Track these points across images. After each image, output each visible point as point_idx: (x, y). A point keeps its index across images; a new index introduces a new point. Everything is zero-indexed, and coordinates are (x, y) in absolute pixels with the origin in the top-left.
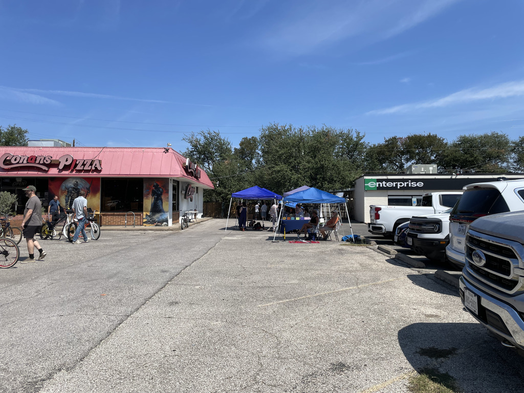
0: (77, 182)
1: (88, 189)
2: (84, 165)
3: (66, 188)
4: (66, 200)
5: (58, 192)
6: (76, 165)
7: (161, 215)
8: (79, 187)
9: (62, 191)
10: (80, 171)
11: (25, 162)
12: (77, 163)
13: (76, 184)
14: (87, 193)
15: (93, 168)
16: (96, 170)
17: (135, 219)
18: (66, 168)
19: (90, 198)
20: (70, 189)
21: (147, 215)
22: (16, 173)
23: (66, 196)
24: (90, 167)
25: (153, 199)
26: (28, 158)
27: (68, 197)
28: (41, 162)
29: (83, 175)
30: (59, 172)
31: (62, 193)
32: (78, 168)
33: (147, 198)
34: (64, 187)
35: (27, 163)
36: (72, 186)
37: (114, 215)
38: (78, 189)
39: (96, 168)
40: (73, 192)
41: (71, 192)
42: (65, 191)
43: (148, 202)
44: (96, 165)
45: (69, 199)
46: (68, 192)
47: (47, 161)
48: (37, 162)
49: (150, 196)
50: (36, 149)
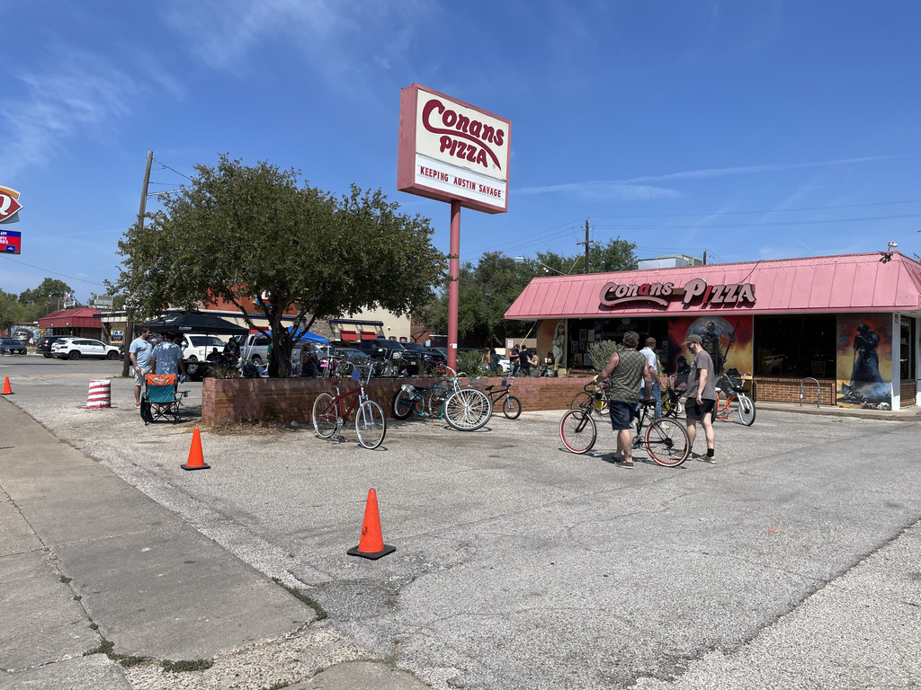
0: (713, 324)
1: (731, 336)
2: (724, 294)
6: (712, 295)
7: (875, 388)
11: (635, 294)
12: (713, 291)
13: (712, 328)
14: (731, 342)
15: (741, 300)
16: (746, 302)
17: (819, 391)
18: (696, 300)
19: (735, 352)
20: (702, 335)
21: (844, 386)
22: (622, 311)
24: (736, 297)
25: (857, 356)
26: (639, 287)
28: (658, 293)
29: (722, 311)
30: (684, 308)
32: (715, 300)
33: (845, 353)
35: (638, 295)
36: (705, 330)
37: (778, 383)
38: (716, 335)
39: (745, 299)
40: (707, 341)
41: (704, 341)
43: (847, 361)
44: (745, 293)
47: (666, 291)
48: (652, 293)
49: (851, 349)
50: (650, 273)
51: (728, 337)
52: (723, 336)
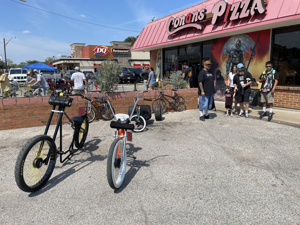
0: (240, 41)
1: (253, 50)
2: (240, 10)
3: (227, 51)
4: (227, 68)
5: (220, 58)
6: (230, 13)
8: (242, 49)
9: (223, 55)
10: (236, 22)
11: (183, 23)
12: (231, 10)
13: (239, 45)
14: (252, 56)
15: (253, 13)
16: (258, 15)
18: (220, 21)
19: (255, 64)
20: (232, 52)
22: (178, 38)
23: (227, 63)
24: (248, 11)
26: (186, 17)
27: (230, 64)
28: (196, 20)
29: (241, 28)
30: (213, 29)
31: (224, 58)
32: (233, 17)
34: (225, 51)
35: (185, 24)
36: (235, 47)
37: (288, 91)
38: (241, 51)
39: (256, 11)
40: (235, 56)
41: (233, 57)
42: (227, 55)
44: (256, 6)
45: (230, 67)
46: (230, 56)
47: (201, 17)
51: (250, 52)
52: (246, 51)
